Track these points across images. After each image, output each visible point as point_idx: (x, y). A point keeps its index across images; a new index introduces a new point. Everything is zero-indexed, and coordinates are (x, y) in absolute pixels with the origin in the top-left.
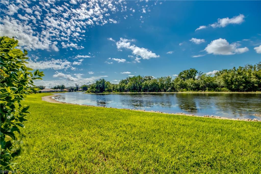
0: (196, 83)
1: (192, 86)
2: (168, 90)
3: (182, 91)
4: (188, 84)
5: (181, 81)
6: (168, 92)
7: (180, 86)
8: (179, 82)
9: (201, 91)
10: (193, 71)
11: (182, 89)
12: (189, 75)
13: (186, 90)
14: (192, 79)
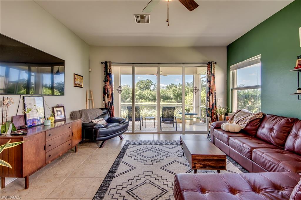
0: (153, 94)
1: (150, 97)
2: (127, 101)
3: (141, 102)
4: (146, 95)
5: (140, 91)
6: (127, 102)
7: (139, 96)
8: (138, 93)
10: (150, 83)
11: (141, 100)
12: (145, 86)
13: (145, 100)
14: (149, 90)
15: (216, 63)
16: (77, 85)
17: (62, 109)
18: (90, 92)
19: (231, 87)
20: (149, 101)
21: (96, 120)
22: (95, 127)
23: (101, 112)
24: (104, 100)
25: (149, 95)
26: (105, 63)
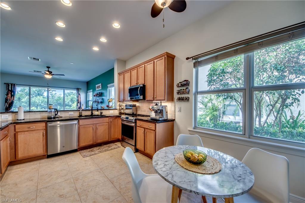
15: (81, 89)
19: (88, 100)
25: (42, 102)
26: (8, 85)
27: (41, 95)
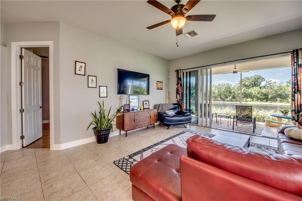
0: (264, 92)
1: (258, 96)
2: (228, 99)
3: (246, 101)
4: (254, 93)
5: (245, 89)
6: (227, 101)
7: (243, 95)
8: (242, 91)
9: (271, 102)
10: (259, 78)
11: (246, 99)
12: (253, 83)
13: (251, 100)
14: (258, 87)
16: (159, 88)
17: (147, 102)
18: (169, 92)
20: (258, 100)
21: (168, 111)
22: (164, 115)
23: (173, 106)
24: (177, 98)
25: (258, 94)
26: (177, 71)
27: (258, 86)
